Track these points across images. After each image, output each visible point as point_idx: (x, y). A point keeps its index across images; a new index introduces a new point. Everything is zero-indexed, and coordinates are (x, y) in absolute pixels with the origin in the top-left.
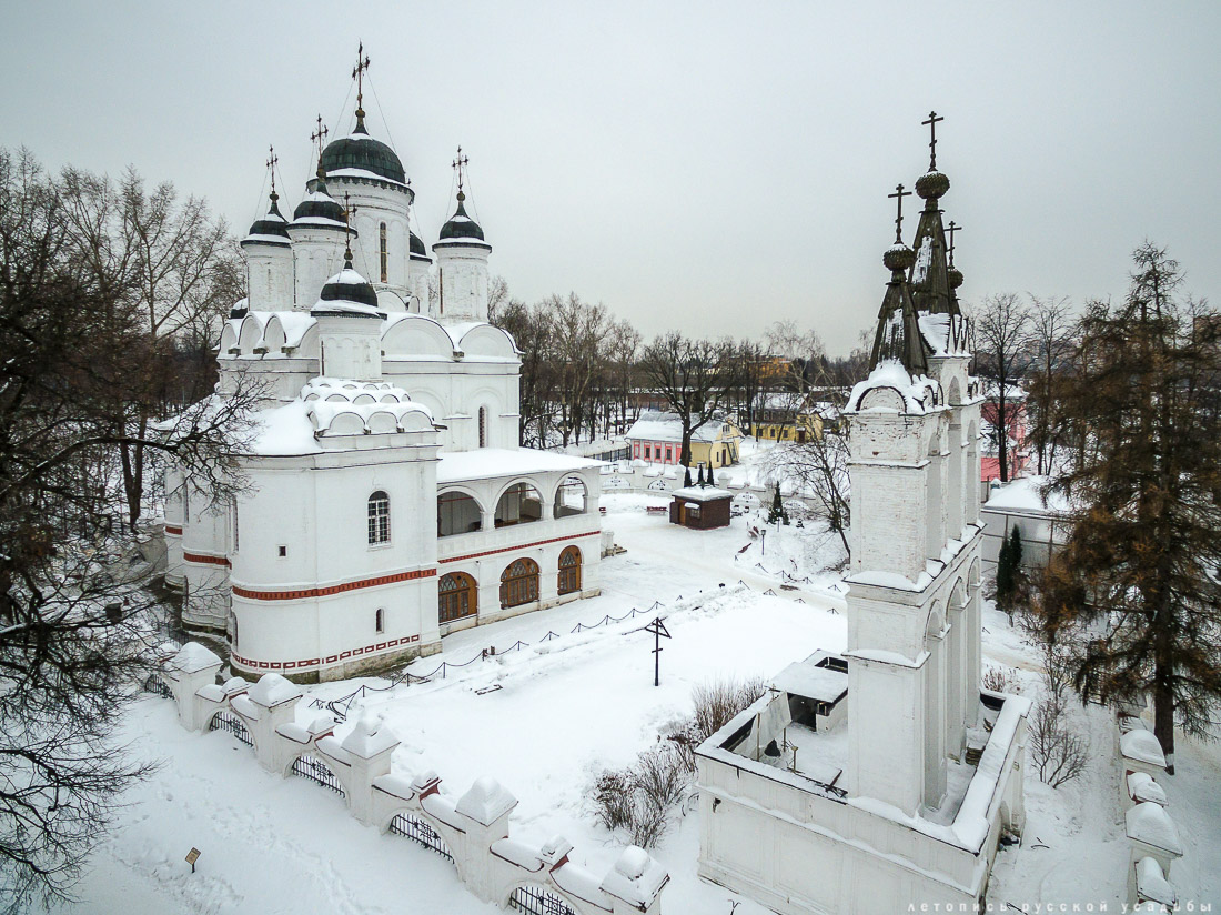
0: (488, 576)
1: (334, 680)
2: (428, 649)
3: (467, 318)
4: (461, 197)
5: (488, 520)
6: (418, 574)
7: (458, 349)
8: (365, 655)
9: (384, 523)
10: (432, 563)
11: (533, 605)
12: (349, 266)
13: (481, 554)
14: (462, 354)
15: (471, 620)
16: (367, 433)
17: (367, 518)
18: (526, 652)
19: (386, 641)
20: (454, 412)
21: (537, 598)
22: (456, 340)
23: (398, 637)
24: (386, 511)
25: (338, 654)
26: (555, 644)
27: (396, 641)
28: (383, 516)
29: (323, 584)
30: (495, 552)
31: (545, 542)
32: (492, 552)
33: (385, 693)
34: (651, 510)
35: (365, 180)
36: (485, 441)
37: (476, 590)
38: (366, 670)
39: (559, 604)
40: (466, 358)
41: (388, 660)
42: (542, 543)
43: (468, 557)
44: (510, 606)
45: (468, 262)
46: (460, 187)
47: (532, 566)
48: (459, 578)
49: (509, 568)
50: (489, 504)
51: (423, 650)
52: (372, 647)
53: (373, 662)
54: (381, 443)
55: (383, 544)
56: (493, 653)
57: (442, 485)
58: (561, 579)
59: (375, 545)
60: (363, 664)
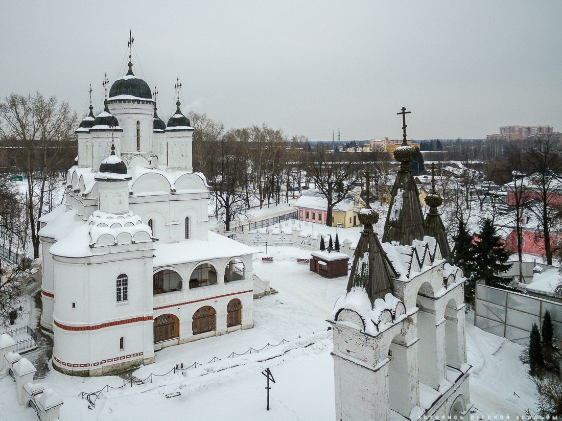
0: (185, 317)
1: (97, 376)
2: (147, 361)
3: (180, 169)
4: (178, 104)
5: (186, 285)
6: (143, 319)
7: (173, 188)
8: (114, 363)
9: (125, 290)
10: (150, 313)
11: (212, 333)
12: (113, 153)
13: (182, 304)
14: (175, 191)
15: (175, 341)
16: (116, 244)
17: (116, 288)
18: (200, 370)
19: (125, 355)
20: (171, 221)
21: (214, 328)
22: (172, 183)
23: (131, 353)
24: (127, 284)
25: (99, 361)
26: (217, 365)
27: (131, 355)
28: (125, 286)
29: (91, 324)
30: (189, 303)
31: (219, 297)
32: (187, 303)
33: (118, 390)
34: (300, 261)
35: (129, 101)
36: (189, 235)
37: (179, 324)
38: (114, 371)
39: (228, 332)
40: (178, 192)
41: (126, 366)
42: (217, 297)
43: (174, 306)
44: (198, 333)
45: (180, 139)
46: (178, 98)
47: (212, 310)
48: (169, 317)
49: (198, 311)
50: (186, 277)
51: (145, 361)
52: (118, 358)
53: (118, 367)
54: (124, 249)
55: (125, 302)
56: (182, 367)
57: (155, 268)
58: (229, 318)
59: (120, 303)
60: (112, 367)
